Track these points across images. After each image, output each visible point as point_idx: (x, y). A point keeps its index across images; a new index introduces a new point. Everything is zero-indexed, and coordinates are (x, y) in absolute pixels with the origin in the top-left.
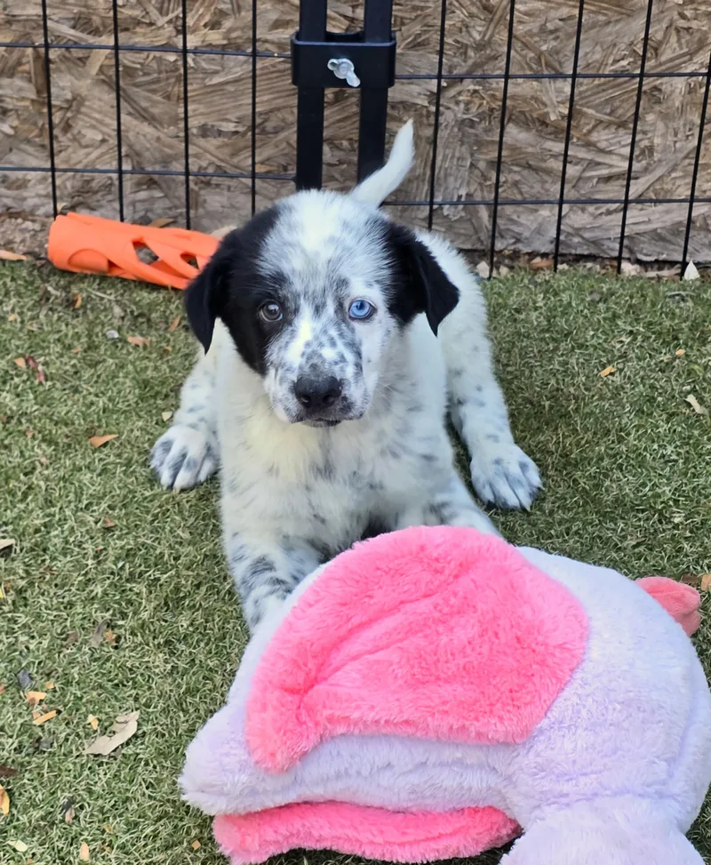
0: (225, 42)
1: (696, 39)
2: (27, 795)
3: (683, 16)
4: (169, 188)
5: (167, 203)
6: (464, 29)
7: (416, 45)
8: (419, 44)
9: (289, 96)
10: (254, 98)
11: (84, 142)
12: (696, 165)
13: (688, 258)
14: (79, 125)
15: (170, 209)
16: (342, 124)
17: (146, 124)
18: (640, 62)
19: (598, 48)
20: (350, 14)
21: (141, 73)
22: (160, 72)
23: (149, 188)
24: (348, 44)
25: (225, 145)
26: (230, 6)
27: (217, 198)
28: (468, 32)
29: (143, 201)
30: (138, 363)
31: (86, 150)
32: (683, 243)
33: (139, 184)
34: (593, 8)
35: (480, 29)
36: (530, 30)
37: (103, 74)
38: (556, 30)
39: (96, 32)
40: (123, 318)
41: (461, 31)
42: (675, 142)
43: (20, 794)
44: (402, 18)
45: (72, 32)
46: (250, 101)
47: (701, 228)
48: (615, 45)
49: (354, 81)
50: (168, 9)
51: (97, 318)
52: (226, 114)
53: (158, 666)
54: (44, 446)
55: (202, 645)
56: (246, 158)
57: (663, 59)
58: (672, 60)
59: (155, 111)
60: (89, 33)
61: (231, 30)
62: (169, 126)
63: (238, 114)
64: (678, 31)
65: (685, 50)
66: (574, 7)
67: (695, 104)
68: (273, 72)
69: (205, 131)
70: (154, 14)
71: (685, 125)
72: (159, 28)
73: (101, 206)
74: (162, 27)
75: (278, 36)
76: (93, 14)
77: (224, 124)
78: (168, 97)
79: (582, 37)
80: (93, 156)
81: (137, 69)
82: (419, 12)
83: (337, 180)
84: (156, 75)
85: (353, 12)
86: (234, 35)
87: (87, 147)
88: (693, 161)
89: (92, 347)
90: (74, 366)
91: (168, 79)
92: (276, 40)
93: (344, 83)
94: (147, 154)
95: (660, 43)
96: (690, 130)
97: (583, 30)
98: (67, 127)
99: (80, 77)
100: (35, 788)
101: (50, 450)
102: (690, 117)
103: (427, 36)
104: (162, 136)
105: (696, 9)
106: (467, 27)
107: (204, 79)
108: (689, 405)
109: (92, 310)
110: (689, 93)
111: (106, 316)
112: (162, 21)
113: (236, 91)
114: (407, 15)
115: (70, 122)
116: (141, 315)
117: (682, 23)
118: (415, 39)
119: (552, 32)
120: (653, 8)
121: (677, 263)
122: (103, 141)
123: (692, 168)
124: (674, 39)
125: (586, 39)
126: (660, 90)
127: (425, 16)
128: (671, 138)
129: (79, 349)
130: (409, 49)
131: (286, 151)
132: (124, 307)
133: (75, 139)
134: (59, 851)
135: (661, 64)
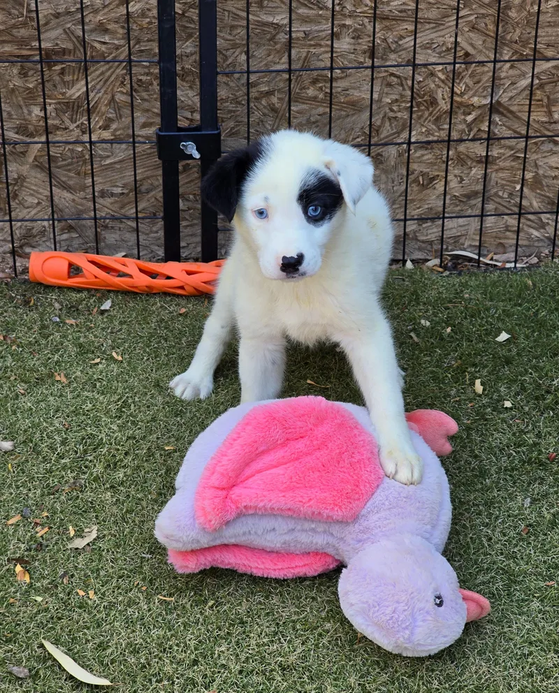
0: (112, 137)
1: (401, 123)
2: (38, 572)
3: (392, 110)
4: (82, 230)
5: (81, 241)
6: (261, 123)
7: (231, 134)
8: (233, 134)
9: (155, 169)
10: (135, 171)
11: (26, 204)
12: (406, 200)
13: (406, 257)
14: (23, 195)
15: (83, 244)
16: (189, 185)
17: (65, 191)
18: (368, 139)
19: (343, 132)
20: (190, 117)
21: (61, 159)
22: (73, 158)
23: (69, 232)
24: (192, 133)
25: (116, 202)
26: (114, 115)
27: (113, 236)
28: (263, 125)
29: (66, 240)
30: (74, 334)
31: (28, 210)
32: (402, 248)
33: (62, 230)
34: (337, 107)
35: (270, 123)
36: (301, 122)
37: (36, 161)
38: (317, 122)
39: (31, 135)
40: (60, 310)
41: (259, 125)
42: (393, 187)
43: (34, 572)
44: (222, 118)
45: (16, 136)
46: (133, 173)
47: (413, 239)
48: (353, 129)
49: (197, 155)
50: (76, 119)
51: (44, 310)
52: (116, 182)
53: (108, 500)
54: (23, 384)
55: (133, 486)
56: (132, 208)
57: (382, 136)
58: (387, 137)
59: (71, 183)
60: (27, 136)
61: (116, 130)
62: (80, 191)
63: (123, 182)
64: (390, 119)
65: (395, 131)
66: (327, 107)
67: (403, 163)
68: (143, 155)
69: (103, 194)
70: (68, 122)
71: (398, 176)
72: (71, 131)
73: (39, 245)
74: (73, 130)
75: (146, 132)
76: (29, 124)
77: (115, 189)
78: (78, 174)
79: (332, 125)
80: (33, 213)
81: (58, 157)
82: (232, 114)
83: (187, 220)
84: (70, 160)
85: (192, 115)
86: (118, 133)
87: (28, 208)
88: (404, 198)
89: (43, 327)
90: (35, 338)
91: (78, 162)
92: (144, 135)
93: (190, 157)
94: (67, 210)
95: (380, 127)
96: (401, 179)
97: (332, 121)
98: (16, 196)
99: (22, 164)
100: (42, 568)
101: (26, 386)
102: (400, 171)
103: (238, 128)
104: (76, 199)
105: (399, 106)
106: (262, 121)
107: (101, 161)
108: (411, 337)
109: (41, 306)
110: (399, 156)
111: (50, 309)
112: (72, 126)
113: (121, 167)
114: (224, 116)
115: (17, 192)
116: (72, 307)
117: (391, 114)
118: (231, 130)
119: (314, 123)
120: (373, 106)
121: (400, 260)
122: (39, 203)
123: (404, 202)
124: (387, 124)
125: (335, 126)
126: (381, 155)
127: (236, 116)
128: (390, 184)
129: (36, 328)
130: (227, 137)
131: (155, 203)
132: (61, 303)
133: (20, 203)
134: (62, 600)
135: (381, 140)
